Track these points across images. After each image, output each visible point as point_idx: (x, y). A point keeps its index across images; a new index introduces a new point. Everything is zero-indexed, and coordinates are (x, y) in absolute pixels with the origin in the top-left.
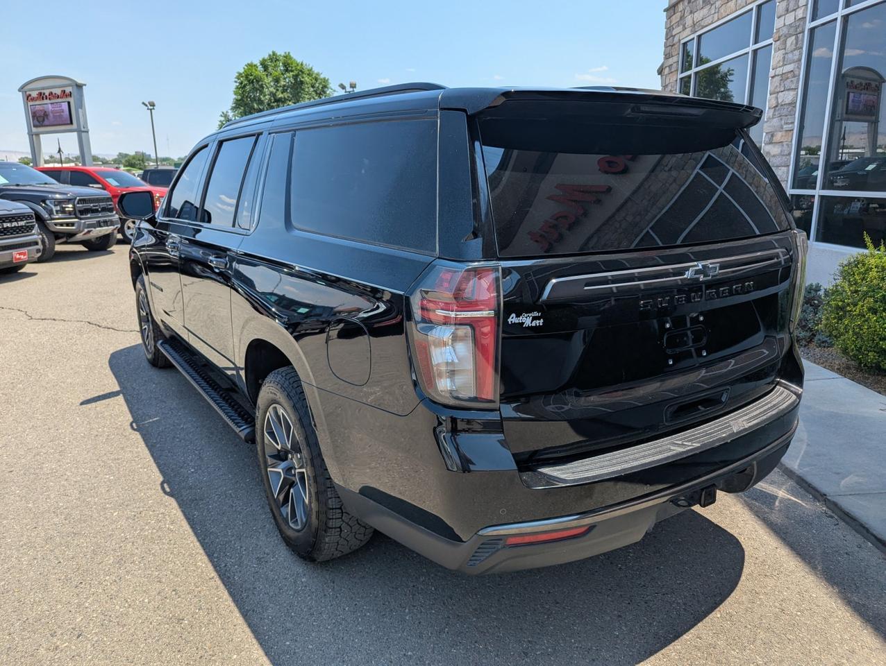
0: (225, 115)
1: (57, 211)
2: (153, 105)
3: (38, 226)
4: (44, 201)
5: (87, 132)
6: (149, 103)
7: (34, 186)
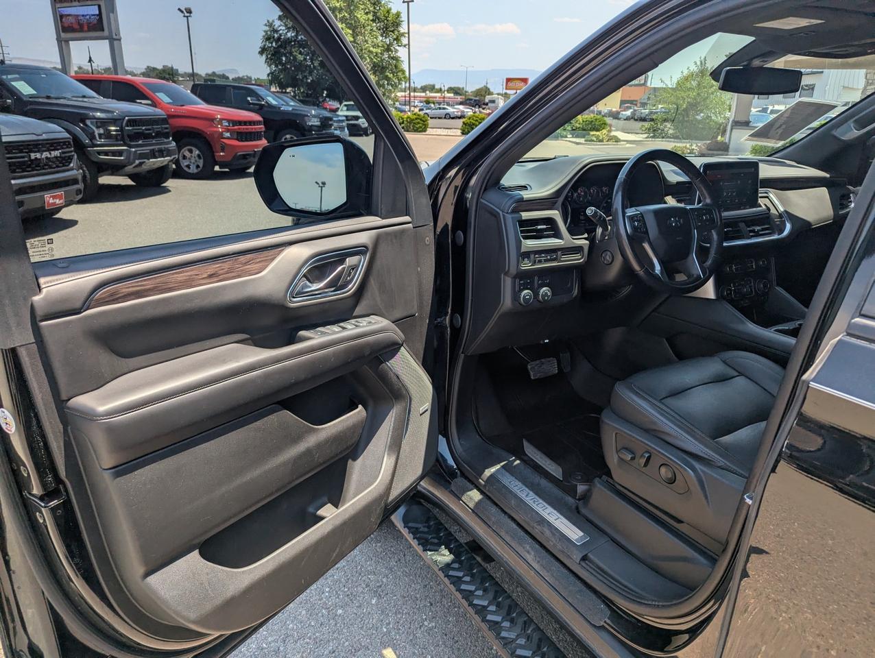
0: (270, 25)
1: (100, 135)
2: (189, 11)
3: (78, 158)
4: (83, 121)
5: (120, 40)
6: (185, 9)
7: (69, 99)
